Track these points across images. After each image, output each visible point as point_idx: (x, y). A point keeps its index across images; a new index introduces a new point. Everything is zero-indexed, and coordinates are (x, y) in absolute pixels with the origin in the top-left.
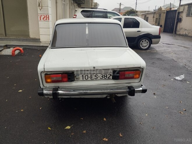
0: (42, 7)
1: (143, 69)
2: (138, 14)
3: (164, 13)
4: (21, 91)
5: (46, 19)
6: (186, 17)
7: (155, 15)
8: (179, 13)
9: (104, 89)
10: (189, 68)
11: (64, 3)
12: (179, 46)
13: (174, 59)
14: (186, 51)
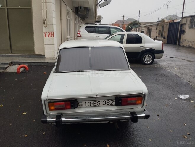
0: (47, 25)
1: (145, 95)
2: (141, 25)
3: (167, 25)
4: (25, 113)
5: (51, 36)
6: (189, 29)
7: (158, 27)
8: (182, 25)
9: (107, 116)
10: (193, 85)
11: (69, 18)
12: (183, 59)
13: (178, 74)
14: (190, 65)
